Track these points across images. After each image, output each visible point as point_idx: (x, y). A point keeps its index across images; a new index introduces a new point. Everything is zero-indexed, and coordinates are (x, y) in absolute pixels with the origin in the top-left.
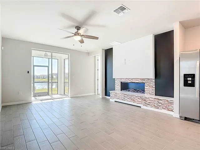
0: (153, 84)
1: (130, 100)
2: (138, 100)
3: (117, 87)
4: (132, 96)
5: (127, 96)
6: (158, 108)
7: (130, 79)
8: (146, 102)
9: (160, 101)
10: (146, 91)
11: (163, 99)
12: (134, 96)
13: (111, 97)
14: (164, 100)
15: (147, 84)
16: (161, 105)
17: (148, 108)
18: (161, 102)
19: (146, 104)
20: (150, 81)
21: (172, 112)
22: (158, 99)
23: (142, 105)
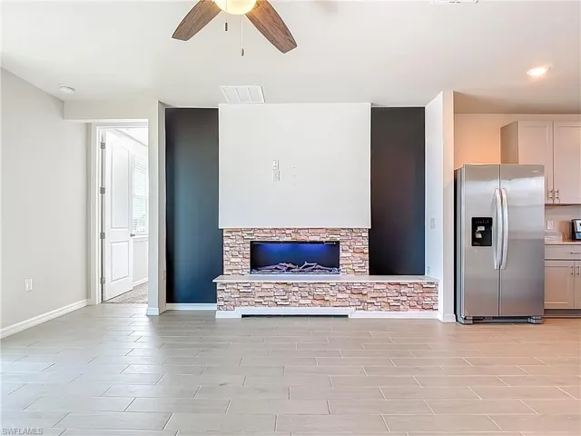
0: (363, 244)
1: (309, 302)
2: (340, 296)
3: (233, 260)
4: (319, 286)
5: (296, 289)
6: (397, 309)
7: (288, 232)
8: (365, 298)
9: (403, 287)
10: (345, 266)
11: (411, 281)
12: (324, 286)
13: (222, 303)
14: (413, 283)
15: (348, 243)
16: (405, 298)
17: (372, 314)
18: (406, 290)
19: (364, 305)
20: (354, 234)
21: (431, 311)
22: (398, 284)
23: (353, 308)
